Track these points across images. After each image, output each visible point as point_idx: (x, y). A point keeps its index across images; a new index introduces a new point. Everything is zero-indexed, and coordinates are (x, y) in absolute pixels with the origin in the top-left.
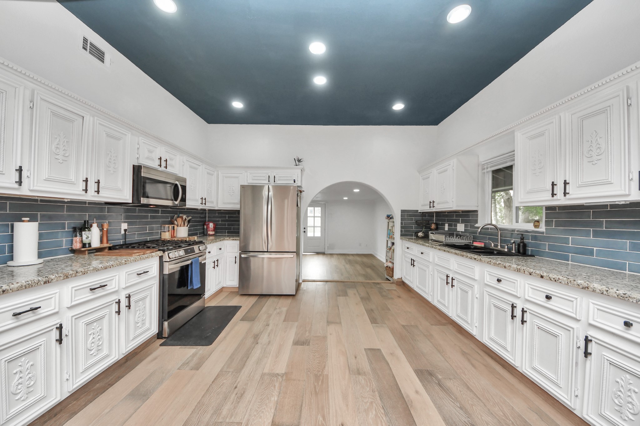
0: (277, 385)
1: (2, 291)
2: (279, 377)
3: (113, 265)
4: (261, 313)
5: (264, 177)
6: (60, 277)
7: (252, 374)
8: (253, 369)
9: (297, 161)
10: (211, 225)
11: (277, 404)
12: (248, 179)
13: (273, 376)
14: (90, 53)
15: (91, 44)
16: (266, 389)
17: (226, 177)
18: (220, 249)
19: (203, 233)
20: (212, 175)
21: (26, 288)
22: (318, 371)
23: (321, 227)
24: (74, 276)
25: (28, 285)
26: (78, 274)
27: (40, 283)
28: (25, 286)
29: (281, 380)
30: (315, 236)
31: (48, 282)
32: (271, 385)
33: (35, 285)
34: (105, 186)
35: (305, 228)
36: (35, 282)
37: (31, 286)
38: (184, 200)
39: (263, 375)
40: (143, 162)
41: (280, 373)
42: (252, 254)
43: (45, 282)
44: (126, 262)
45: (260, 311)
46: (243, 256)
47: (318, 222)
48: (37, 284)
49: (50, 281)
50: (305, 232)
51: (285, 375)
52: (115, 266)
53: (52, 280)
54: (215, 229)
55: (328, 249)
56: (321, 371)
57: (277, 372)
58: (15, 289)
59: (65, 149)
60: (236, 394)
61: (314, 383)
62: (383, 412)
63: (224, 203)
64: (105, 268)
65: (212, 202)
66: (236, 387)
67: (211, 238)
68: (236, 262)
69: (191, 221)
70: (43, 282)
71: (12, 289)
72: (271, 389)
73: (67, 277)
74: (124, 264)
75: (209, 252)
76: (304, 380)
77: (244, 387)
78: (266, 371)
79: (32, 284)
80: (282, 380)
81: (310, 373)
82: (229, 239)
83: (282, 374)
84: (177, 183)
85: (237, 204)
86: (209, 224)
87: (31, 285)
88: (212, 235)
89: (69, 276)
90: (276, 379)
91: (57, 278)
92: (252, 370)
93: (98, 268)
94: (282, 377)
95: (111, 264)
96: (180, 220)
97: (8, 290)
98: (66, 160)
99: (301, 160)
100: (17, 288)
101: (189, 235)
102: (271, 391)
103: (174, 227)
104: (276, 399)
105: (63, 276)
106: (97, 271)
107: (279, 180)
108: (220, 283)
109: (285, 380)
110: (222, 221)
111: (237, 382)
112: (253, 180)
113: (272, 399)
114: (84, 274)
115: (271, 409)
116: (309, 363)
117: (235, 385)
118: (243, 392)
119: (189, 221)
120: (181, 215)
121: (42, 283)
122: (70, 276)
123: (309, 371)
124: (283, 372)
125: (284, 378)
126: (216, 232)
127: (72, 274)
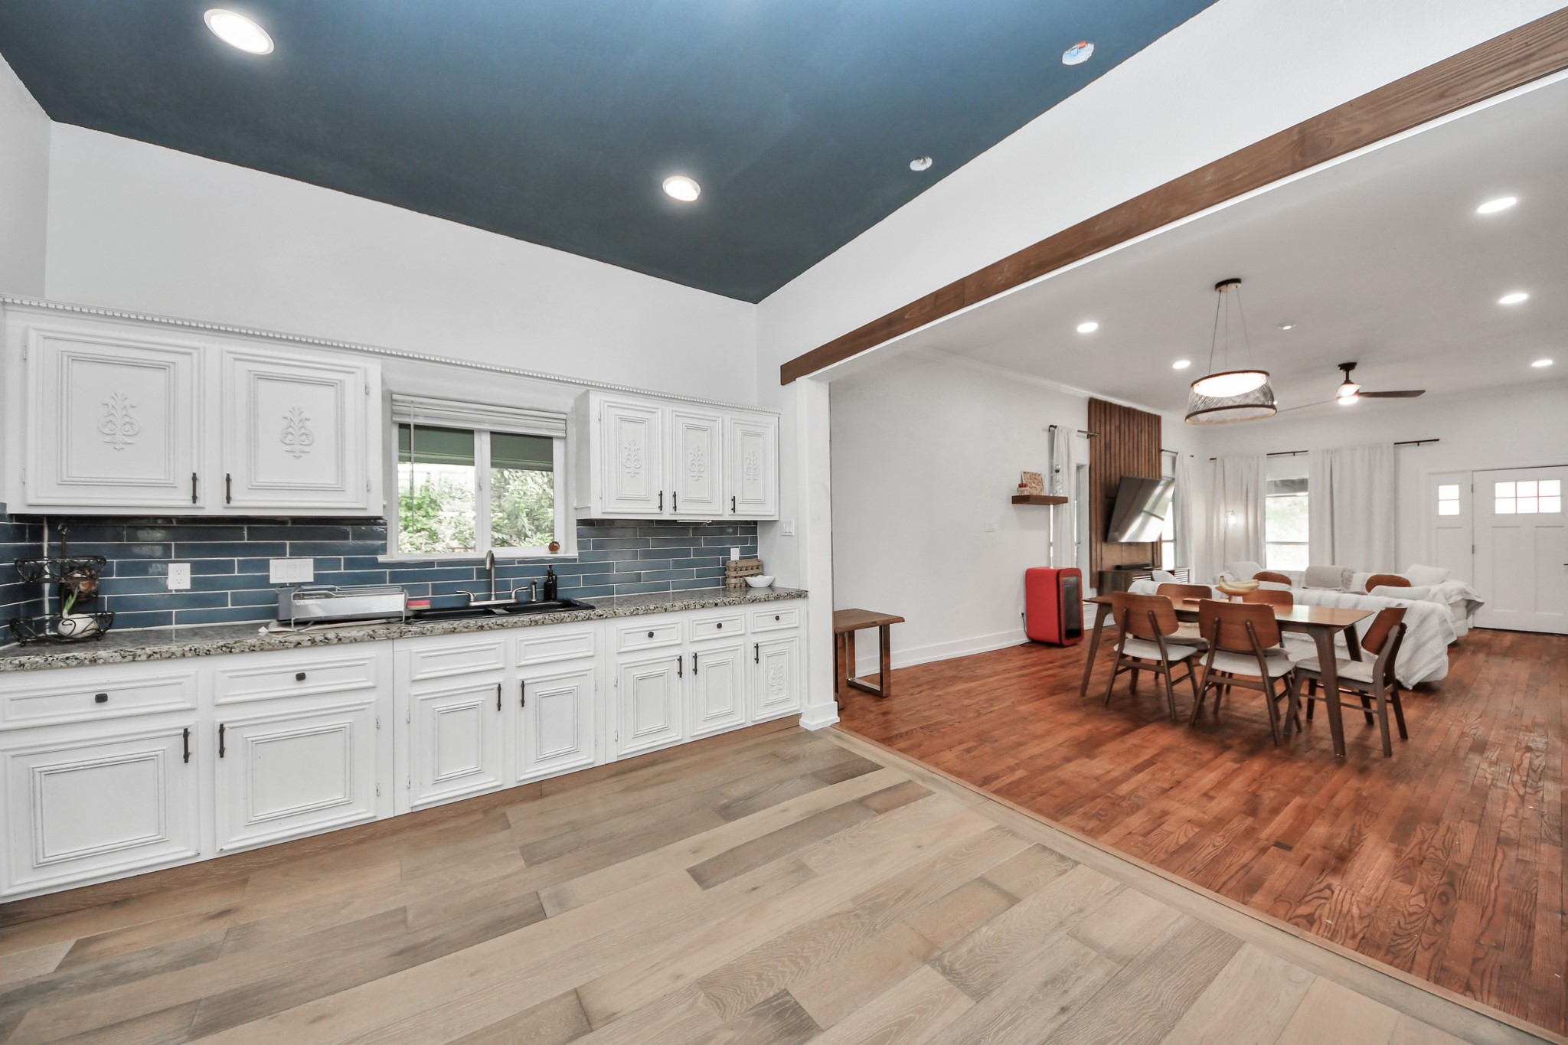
0: (963, 950)
2: (946, 963)
7: (1007, 1019)
8: (997, 1033)
11: (988, 921)
13: (958, 974)
16: (993, 959)
22: (857, 916)
29: (948, 954)
32: (977, 958)
39: (979, 996)
41: (938, 971)
51: (932, 958)
56: (852, 914)
57: (941, 978)
60: (1066, 992)
61: (893, 906)
62: (857, 826)
66: (1063, 1010)
72: (981, 951)
76: (903, 921)
77: (1041, 998)
78: (965, 1002)
80: (944, 952)
81: (876, 925)
83: (933, 966)
90: (957, 964)
92: (1002, 1034)
94: (940, 959)
102: (985, 949)
104: (984, 929)
109: (940, 949)
111: (1055, 1025)
113: (992, 933)
115: (1004, 921)
116: (851, 944)
117: (1064, 1018)
118: (1049, 986)
123: (874, 930)
124: (927, 967)
125: (937, 954)
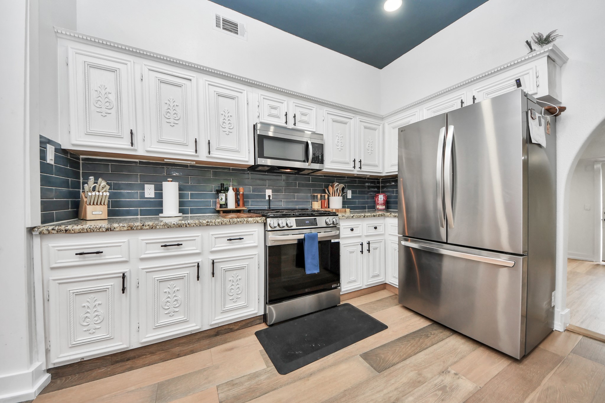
1: (65, 230)
3: (190, 223)
4: (408, 362)
6: (123, 227)
10: (381, 198)
14: (224, 28)
15: (224, 20)
18: (376, 228)
21: (87, 232)
24: (140, 228)
25: (89, 229)
26: (144, 227)
27: (102, 229)
28: (87, 229)
31: (110, 230)
33: (97, 231)
34: (219, 147)
36: (96, 228)
37: (92, 231)
43: (106, 229)
44: (208, 223)
45: (410, 356)
48: (99, 229)
49: (112, 229)
52: (193, 225)
53: (114, 228)
58: (77, 231)
59: (175, 113)
64: (179, 226)
70: (105, 228)
71: (74, 230)
73: (131, 228)
74: (205, 225)
75: (351, 230)
79: (94, 229)
82: (390, 216)
84: (306, 141)
86: (378, 195)
87: (92, 229)
88: (381, 210)
89: (133, 228)
91: (120, 228)
93: (170, 225)
95: (187, 223)
96: (331, 189)
97: (70, 230)
98: (177, 123)
100: (79, 230)
101: (344, 207)
105: (127, 227)
106: (168, 227)
114: (152, 228)
121: (104, 230)
122: (135, 227)
127: (138, 226)
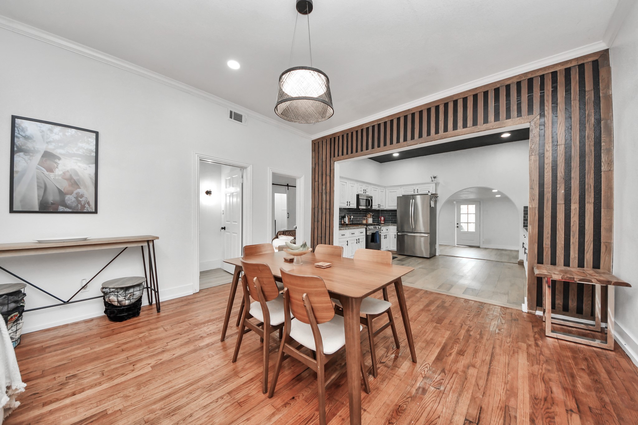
3: (353, 229)
5: (411, 190)
9: (432, 178)
10: (382, 218)
12: (401, 192)
17: (390, 192)
18: (387, 230)
19: (378, 222)
20: (383, 192)
23: (476, 223)
30: (469, 231)
35: (458, 224)
38: (372, 206)
40: (360, 193)
42: (405, 233)
44: (358, 228)
46: (399, 234)
47: (472, 218)
50: (458, 227)
54: (384, 220)
55: (483, 243)
63: (389, 206)
64: (351, 230)
65: (383, 206)
67: (382, 225)
68: (395, 238)
69: (374, 216)
75: (382, 230)
82: (391, 225)
84: (369, 199)
85: (395, 206)
88: (383, 223)
96: (369, 215)
99: (436, 177)
101: (373, 223)
103: (367, 218)
107: (420, 191)
108: (387, 247)
110: (388, 216)
112: (405, 192)
119: (373, 216)
120: (370, 213)
126: (385, 222)
